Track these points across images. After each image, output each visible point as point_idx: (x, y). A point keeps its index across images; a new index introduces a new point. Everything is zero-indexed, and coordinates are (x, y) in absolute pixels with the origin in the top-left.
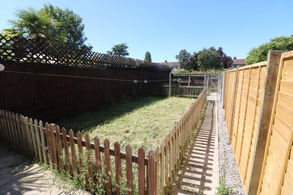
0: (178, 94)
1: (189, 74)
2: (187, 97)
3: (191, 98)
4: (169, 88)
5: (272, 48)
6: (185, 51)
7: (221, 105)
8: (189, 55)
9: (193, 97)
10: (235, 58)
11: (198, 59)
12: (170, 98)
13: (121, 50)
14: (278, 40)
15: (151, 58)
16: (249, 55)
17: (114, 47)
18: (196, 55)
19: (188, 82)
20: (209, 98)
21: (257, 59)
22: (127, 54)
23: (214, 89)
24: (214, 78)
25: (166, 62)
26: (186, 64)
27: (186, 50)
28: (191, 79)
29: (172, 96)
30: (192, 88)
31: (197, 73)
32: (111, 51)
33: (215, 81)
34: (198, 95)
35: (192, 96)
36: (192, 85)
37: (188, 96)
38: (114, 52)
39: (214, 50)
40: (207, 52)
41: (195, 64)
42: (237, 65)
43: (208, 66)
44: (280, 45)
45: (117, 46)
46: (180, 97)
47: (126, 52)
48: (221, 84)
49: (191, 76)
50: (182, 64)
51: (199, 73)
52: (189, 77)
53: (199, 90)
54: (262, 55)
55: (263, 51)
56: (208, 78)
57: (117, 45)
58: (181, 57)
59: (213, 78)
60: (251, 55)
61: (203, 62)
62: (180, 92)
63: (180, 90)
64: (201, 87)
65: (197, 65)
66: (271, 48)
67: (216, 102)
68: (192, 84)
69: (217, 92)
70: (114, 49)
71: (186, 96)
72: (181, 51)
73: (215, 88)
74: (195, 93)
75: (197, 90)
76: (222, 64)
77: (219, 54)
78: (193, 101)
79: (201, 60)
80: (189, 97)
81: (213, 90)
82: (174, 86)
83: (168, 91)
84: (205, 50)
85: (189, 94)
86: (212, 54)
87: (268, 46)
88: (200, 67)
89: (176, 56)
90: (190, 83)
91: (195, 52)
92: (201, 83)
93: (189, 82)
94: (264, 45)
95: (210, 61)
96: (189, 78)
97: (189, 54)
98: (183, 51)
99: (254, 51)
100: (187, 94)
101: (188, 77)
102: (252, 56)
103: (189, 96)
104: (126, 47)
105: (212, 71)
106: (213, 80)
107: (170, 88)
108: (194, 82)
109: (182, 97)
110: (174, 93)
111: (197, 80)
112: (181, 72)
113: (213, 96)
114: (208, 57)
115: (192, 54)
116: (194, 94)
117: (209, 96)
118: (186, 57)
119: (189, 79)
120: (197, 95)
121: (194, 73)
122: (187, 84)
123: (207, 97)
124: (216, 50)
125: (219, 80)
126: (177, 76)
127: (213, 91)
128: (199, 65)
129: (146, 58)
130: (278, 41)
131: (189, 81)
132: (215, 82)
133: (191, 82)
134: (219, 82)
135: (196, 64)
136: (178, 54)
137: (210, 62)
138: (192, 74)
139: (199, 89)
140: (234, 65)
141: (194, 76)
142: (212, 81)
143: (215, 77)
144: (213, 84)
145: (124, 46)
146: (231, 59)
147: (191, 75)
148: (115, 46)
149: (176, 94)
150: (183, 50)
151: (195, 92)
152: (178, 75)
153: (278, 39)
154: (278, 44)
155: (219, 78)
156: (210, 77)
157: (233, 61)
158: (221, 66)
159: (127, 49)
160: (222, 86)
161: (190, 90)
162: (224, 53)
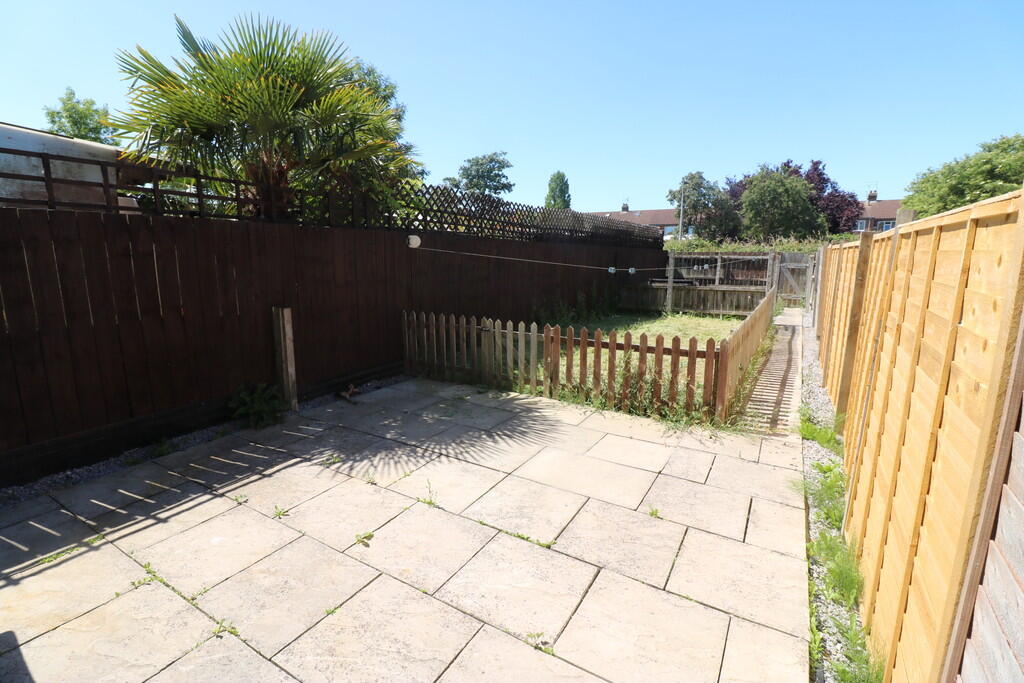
0: (691, 307)
1: (717, 254)
2: (717, 316)
3: (729, 317)
4: (666, 290)
5: (982, 173)
6: (701, 177)
7: (813, 333)
8: (713, 189)
9: (734, 316)
10: (872, 197)
11: (740, 204)
12: (669, 317)
13: (487, 174)
14: (1005, 146)
15: (569, 196)
16: (911, 193)
17: (467, 165)
18: (736, 190)
19: (715, 275)
20: (778, 320)
21: (935, 207)
22: (508, 187)
23: (793, 296)
24: (796, 264)
25: (625, 208)
26: (701, 218)
27: (704, 176)
28: (723, 267)
29: (675, 312)
30: (731, 292)
31: (741, 250)
32: (457, 177)
33: (798, 273)
34: (751, 308)
35: (734, 313)
36: (727, 284)
37: (721, 311)
38: (465, 181)
39: (796, 172)
40: (773, 182)
41: (733, 220)
42: (878, 220)
43: (776, 224)
44: (1010, 165)
45: (476, 162)
46: (697, 315)
47: (504, 180)
48: (814, 280)
49: (723, 260)
50: (690, 220)
51: (747, 249)
52: (719, 260)
53: (752, 297)
54: (949, 195)
55: (954, 182)
56: (777, 265)
57: (477, 157)
58: (688, 197)
59: (792, 266)
60: (917, 192)
61: (758, 214)
62: (699, 302)
63: (699, 296)
64: (759, 288)
65: (740, 223)
66: (979, 173)
67: (799, 330)
68: (728, 279)
69: (804, 307)
70: (466, 172)
71: (715, 312)
72: (687, 177)
73: (799, 296)
74: (742, 306)
75: (746, 298)
76: (822, 219)
77: (814, 188)
78: (737, 325)
79: (753, 205)
80: (724, 315)
81: (790, 300)
82: (681, 285)
83: (665, 298)
84: (766, 174)
85: (724, 308)
86: (788, 186)
87: (972, 167)
88: (748, 228)
89: (670, 192)
90: (720, 279)
91: (731, 177)
92: (754, 279)
93: (717, 277)
94: (958, 163)
95: (782, 209)
96: (719, 264)
97: (711, 188)
98: (692, 177)
99: (929, 179)
100: (718, 308)
101: (716, 260)
102: (921, 197)
103: (724, 312)
104: (503, 165)
105: (788, 245)
106: (793, 271)
107: (669, 291)
108: (733, 276)
109: (704, 316)
110: (682, 305)
111: (743, 269)
112: (690, 245)
113: (791, 316)
114: (775, 198)
115: (722, 185)
116: (738, 308)
117: (779, 317)
118: (704, 195)
119: (718, 268)
120: (745, 309)
121: (729, 247)
122: (713, 281)
123: (774, 318)
124: (802, 171)
125: (809, 272)
126: (681, 259)
127: (792, 303)
128: (746, 222)
129: (553, 195)
130: (1004, 150)
131: (718, 273)
132: (799, 275)
133: (722, 277)
134: (810, 275)
135: (736, 220)
136: (676, 187)
137: (784, 212)
138: (726, 253)
139: (753, 294)
140: (867, 219)
141: (732, 257)
142: (788, 275)
143: (800, 262)
144: (792, 281)
145: (498, 162)
146: (855, 201)
147: (726, 257)
148: (469, 161)
149: (687, 306)
150: (694, 173)
151: (742, 303)
152: (684, 256)
153: (1004, 143)
154: (1003, 161)
155: (810, 265)
156: (783, 260)
157: (862, 208)
158: (820, 226)
159: (505, 171)
160: (816, 285)
161: (727, 295)
162: (832, 180)
